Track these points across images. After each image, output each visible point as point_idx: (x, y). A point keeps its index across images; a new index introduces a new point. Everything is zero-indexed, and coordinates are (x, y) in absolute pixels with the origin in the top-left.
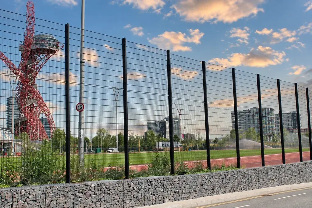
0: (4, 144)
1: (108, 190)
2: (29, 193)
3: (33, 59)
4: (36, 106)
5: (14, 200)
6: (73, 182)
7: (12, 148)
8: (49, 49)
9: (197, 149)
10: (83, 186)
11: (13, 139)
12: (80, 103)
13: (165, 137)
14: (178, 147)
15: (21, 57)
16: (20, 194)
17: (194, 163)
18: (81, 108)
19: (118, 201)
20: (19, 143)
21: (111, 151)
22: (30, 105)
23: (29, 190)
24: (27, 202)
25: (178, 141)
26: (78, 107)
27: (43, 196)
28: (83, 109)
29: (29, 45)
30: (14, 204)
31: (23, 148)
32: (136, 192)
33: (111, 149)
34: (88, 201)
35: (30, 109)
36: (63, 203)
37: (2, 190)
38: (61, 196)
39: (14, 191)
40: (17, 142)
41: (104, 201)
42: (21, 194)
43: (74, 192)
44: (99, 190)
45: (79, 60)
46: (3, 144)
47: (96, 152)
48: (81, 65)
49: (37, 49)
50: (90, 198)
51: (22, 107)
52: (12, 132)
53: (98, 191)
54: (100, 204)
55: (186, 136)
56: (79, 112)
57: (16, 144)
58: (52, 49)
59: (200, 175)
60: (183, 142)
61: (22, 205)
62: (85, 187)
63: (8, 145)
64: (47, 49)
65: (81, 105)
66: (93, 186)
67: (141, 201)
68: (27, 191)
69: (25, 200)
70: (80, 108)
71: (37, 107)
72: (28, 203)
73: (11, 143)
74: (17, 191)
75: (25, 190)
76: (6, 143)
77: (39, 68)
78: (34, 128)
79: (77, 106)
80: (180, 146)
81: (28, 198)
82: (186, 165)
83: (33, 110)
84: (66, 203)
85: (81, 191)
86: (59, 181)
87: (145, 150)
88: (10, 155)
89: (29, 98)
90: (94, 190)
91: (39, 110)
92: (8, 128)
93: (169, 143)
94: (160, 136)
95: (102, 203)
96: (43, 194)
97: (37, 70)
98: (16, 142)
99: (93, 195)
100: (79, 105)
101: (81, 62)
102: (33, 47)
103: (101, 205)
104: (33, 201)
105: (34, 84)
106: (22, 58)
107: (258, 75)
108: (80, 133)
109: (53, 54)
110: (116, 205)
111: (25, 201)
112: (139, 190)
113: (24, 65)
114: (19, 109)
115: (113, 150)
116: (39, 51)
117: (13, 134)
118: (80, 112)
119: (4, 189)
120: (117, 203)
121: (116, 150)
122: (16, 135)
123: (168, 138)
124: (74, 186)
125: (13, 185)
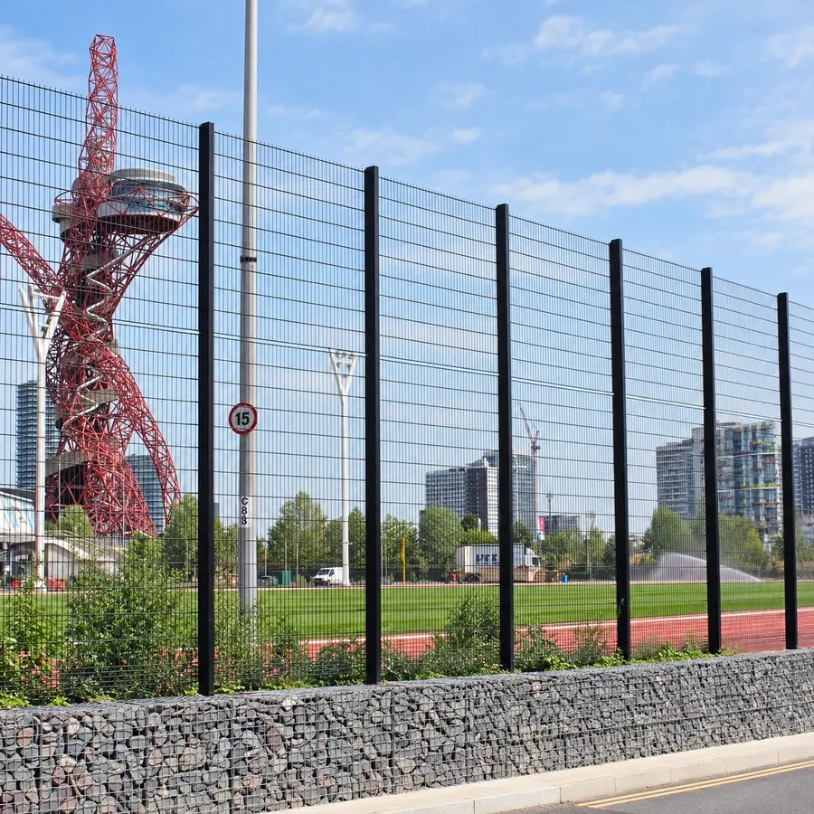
0: (13, 546)
1: (339, 721)
2: (91, 725)
3: (105, 251)
4: (115, 412)
5: (45, 753)
6: (223, 692)
7: (38, 562)
8: (156, 217)
9: (586, 578)
10: (256, 705)
11: (42, 531)
12: (242, 404)
13: (485, 527)
14: (527, 568)
15: (63, 244)
16: (61, 731)
17: (576, 631)
18: (245, 421)
19: (373, 766)
20: (61, 543)
21: (325, 577)
22: (96, 411)
23: (91, 716)
24: (87, 760)
25: (527, 545)
26: (234, 419)
27: (139, 742)
28: (253, 427)
29: (92, 204)
30: (44, 765)
31: (74, 560)
32: (438, 730)
33: (326, 572)
34: (275, 761)
35: (96, 422)
36: (200, 769)
37: (3, 714)
38: (193, 741)
39: (44, 719)
40: (55, 541)
41: (328, 761)
42: (65, 730)
43: (229, 726)
44: (312, 720)
45: (239, 253)
46: (6, 547)
47: (280, 582)
48: (245, 272)
49: (118, 216)
50: (282, 751)
51: (68, 418)
52: (35, 504)
53: (308, 724)
54: (315, 775)
55: (551, 523)
56: (238, 435)
57: (50, 547)
58: (166, 216)
59: (599, 675)
60: (544, 548)
61: (70, 770)
62: (265, 707)
63: (23, 549)
64: (152, 217)
65: (247, 410)
66: (288, 704)
67: (454, 766)
68: (87, 719)
69: (78, 753)
70: (244, 419)
71: (118, 416)
72: (89, 766)
73: (33, 545)
74: (54, 721)
75: (80, 718)
76: (21, 544)
77: (124, 282)
78: (109, 493)
79: (234, 414)
80: (535, 561)
81: (89, 745)
82: (552, 640)
83: (104, 426)
84: (207, 769)
85: (250, 724)
86: (180, 689)
87: (418, 575)
88: (32, 588)
89: (91, 387)
90: (293, 722)
91: (125, 425)
92: (24, 489)
93: (495, 550)
94: (468, 523)
95: (323, 770)
96: (135, 733)
97: (119, 289)
98: (50, 541)
99: (290, 739)
100: (238, 410)
101: (245, 260)
102: (105, 210)
103: (320, 776)
104: (105, 755)
105: (108, 338)
106: (68, 249)
107: (782, 299)
108: (244, 510)
109: (167, 236)
110: (368, 777)
111: (81, 757)
112: (448, 722)
113: (72, 272)
114: (59, 424)
115: (332, 573)
116: (127, 224)
117: (42, 516)
118: (244, 434)
119: (13, 711)
120: (368, 769)
121: (340, 575)
122: (51, 515)
123: (494, 530)
124: (228, 706)
125: (38, 699)
